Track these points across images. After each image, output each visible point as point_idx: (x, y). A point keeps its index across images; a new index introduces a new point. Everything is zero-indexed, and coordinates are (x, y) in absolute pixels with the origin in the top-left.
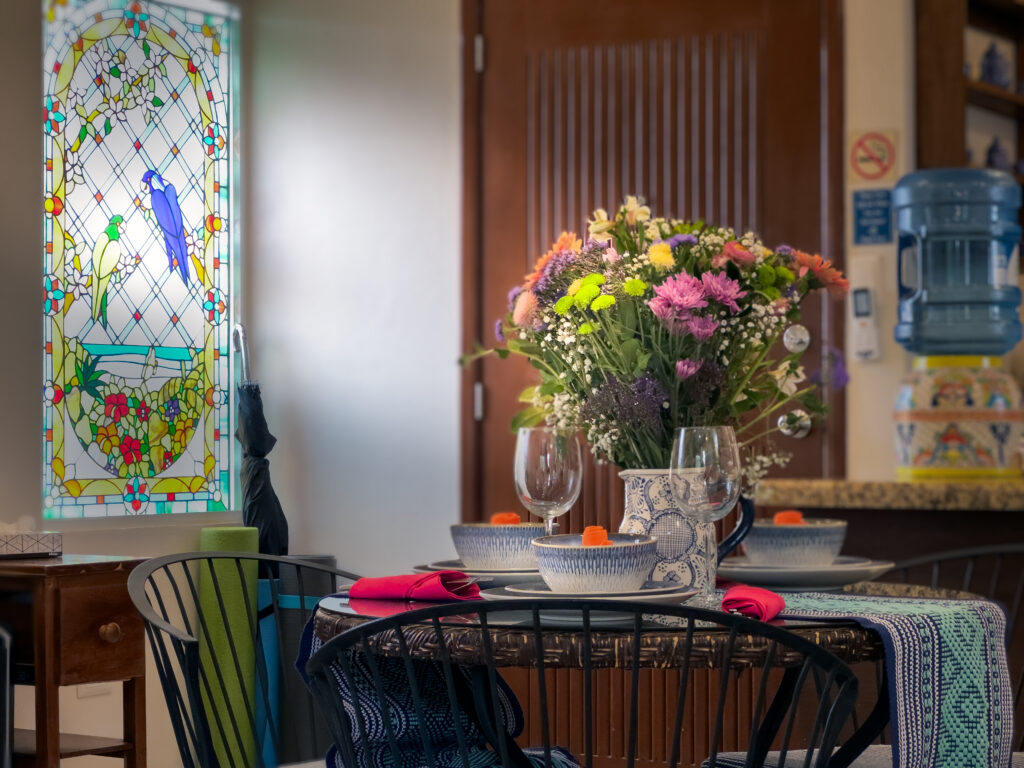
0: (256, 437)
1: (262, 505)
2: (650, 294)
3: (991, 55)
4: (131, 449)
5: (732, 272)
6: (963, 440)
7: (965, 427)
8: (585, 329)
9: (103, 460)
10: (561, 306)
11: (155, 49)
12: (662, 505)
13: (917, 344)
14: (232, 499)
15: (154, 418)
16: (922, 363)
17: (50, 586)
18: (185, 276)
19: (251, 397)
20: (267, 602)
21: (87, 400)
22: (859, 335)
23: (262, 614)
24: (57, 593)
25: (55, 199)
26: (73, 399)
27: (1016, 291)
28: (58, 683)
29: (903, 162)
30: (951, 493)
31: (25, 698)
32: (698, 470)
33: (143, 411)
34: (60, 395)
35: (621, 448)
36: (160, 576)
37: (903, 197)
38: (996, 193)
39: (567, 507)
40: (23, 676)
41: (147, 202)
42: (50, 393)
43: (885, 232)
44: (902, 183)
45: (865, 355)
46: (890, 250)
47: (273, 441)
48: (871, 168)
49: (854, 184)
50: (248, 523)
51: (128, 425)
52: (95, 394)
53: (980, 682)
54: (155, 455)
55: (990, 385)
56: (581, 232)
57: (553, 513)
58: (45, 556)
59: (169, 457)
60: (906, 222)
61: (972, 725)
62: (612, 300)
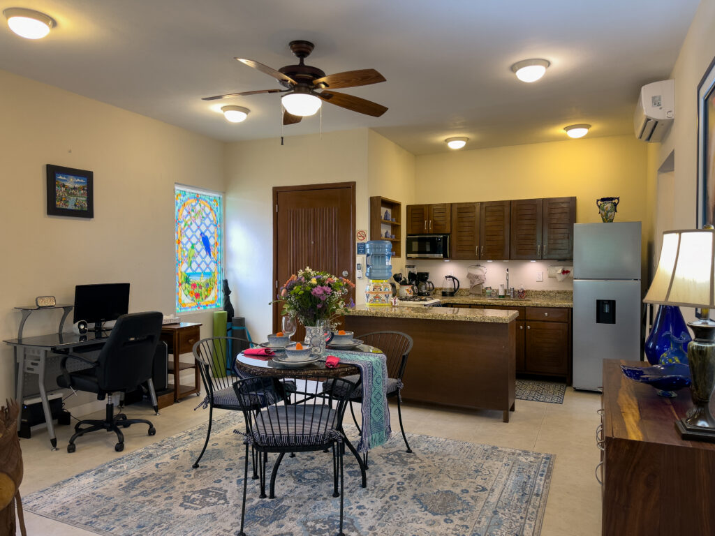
0: (227, 291)
1: (228, 306)
2: (311, 290)
3: (386, 213)
4: (197, 295)
5: (329, 285)
6: (379, 298)
7: (380, 295)
8: (297, 298)
9: (191, 298)
10: (292, 292)
11: (202, 205)
12: (314, 335)
13: (370, 277)
14: (221, 304)
15: (203, 288)
16: (371, 281)
17: (177, 332)
18: (210, 256)
19: (226, 282)
20: (229, 328)
21: (187, 285)
22: (358, 273)
23: (228, 330)
24: (179, 334)
25: (179, 240)
26: (183, 285)
27: (391, 266)
28: (179, 354)
29: (368, 239)
30: (377, 313)
31: (171, 358)
32: (322, 327)
33: (200, 287)
34: (180, 285)
35: (305, 322)
36: (205, 343)
37: (367, 246)
38: (387, 246)
39: (293, 334)
40: (170, 352)
41: (201, 240)
42: (178, 284)
43: (364, 252)
44: (368, 243)
45: (359, 278)
46: (365, 256)
47: (230, 292)
48: (361, 238)
49: (357, 241)
50: (225, 310)
51: (197, 290)
52: (189, 284)
53: (381, 375)
54: (203, 297)
55: (385, 286)
56: (297, 274)
57: (290, 335)
58: (176, 324)
59: (206, 297)
60: (368, 252)
61: (379, 384)
62: (303, 292)
